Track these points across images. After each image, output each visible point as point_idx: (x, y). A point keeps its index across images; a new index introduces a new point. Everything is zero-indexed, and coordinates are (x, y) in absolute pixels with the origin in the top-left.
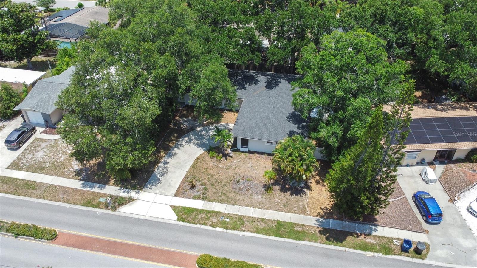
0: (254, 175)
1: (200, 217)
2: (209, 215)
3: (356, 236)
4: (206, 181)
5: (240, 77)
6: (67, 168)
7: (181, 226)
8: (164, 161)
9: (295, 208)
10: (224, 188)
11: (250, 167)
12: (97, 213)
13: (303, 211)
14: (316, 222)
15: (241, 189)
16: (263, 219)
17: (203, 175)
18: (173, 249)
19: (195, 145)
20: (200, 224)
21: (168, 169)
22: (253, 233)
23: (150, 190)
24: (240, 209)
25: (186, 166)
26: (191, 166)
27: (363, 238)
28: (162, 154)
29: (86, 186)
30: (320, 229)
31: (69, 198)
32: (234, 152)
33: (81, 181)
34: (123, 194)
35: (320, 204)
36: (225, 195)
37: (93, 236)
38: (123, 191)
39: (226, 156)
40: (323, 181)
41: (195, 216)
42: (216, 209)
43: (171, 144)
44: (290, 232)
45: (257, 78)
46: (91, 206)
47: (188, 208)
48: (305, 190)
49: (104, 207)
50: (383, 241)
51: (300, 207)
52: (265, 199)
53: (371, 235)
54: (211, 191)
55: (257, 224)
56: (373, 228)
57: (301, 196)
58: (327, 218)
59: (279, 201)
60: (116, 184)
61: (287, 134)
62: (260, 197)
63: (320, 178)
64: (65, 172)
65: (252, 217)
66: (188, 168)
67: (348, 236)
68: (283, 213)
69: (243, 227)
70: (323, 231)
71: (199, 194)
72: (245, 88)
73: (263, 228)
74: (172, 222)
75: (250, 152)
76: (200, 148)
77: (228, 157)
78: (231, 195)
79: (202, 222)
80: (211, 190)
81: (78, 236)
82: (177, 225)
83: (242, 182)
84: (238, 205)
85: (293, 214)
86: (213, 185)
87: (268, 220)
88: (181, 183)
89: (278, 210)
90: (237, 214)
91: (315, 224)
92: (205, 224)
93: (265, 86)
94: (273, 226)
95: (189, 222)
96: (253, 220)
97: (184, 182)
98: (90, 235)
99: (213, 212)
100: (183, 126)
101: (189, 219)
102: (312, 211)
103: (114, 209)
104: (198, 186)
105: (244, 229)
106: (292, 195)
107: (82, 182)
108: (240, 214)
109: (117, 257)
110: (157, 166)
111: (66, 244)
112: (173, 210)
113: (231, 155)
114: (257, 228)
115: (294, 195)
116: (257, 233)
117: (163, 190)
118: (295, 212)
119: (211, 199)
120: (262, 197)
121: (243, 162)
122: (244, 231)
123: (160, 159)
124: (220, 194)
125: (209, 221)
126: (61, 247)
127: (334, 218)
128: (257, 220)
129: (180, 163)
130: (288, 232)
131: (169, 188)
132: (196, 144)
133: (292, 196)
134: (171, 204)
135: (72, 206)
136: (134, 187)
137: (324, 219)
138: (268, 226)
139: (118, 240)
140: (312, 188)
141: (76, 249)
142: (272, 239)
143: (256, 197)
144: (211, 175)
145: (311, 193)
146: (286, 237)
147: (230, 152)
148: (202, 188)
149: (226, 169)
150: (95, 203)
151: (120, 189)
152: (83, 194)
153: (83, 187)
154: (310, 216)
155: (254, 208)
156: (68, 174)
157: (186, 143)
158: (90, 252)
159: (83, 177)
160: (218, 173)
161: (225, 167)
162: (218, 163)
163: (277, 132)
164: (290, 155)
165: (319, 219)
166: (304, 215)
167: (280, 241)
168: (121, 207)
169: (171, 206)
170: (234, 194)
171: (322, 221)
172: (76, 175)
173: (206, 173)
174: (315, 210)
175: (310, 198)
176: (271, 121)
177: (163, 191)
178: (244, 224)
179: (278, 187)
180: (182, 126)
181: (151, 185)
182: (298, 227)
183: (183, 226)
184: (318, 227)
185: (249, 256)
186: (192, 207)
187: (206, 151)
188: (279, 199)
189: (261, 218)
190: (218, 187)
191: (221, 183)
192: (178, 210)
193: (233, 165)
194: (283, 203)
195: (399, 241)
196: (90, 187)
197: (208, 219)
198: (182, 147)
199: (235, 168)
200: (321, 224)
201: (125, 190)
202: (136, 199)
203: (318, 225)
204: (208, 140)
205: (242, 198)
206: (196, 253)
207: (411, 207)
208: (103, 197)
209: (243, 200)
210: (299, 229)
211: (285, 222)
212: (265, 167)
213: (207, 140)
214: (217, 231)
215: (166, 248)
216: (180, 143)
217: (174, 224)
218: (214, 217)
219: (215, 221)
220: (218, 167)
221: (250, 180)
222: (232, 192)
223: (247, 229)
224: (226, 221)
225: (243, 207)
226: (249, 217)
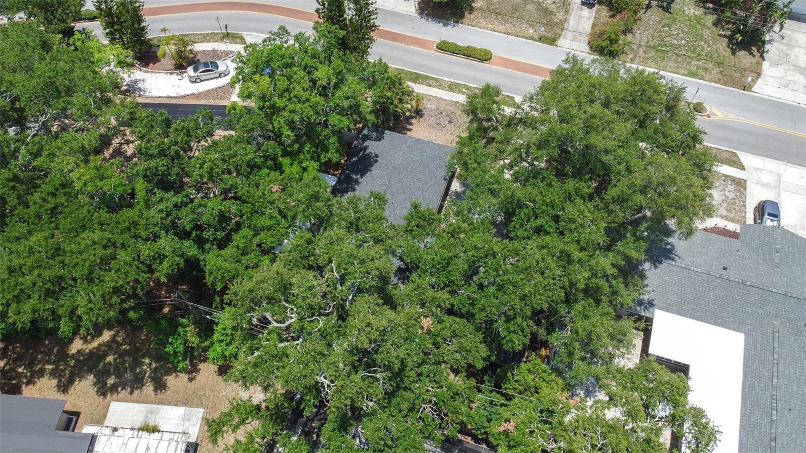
0: (431, 130)
18: (515, 71)
24: (451, 97)
36: (466, 112)
44: (406, 74)
52: (424, 103)
55: (436, 84)
61: (384, 139)
62: (429, 106)
65: (440, 89)
69: (450, 83)
73: (431, 79)
78: (459, 112)
83: (446, 123)
84: (453, 101)
87: (425, 85)
90: (455, 93)
94: (422, 80)
96: (440, 87)
108: (452, 93)
114: (437, 81)
120: (427, 105)
128: (435, 87)
130: (409, 74)
138: (426, 81)
143: (433, 107)
155: (437, 97)
163: (397, 142)
170: (455, 112)
178: (448, 85)
183: (507, 92)
185: (447, 61)
189: (431, 87)
206: (493, 67)
209: (447, 105)
214: (475, 84)
215: (520, 72)
217: (517, 95)
221: (437, 124)
222: (457, 114)
223: (446, 82)
224: (466, 89)
225: (447, 99)
226: (443, 90)
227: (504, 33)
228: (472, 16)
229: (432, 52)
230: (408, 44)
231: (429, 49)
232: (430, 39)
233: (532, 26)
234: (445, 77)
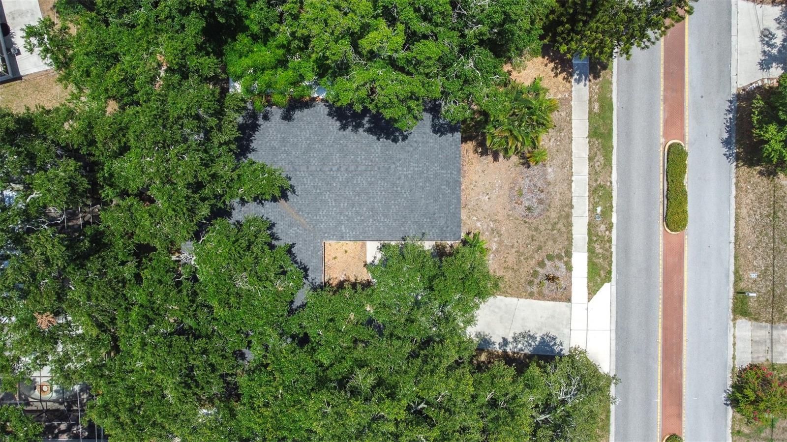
0: (506, 187)
1: (601, 251)
2: (596, 238)
4: (533, 262)
7: (617, 273)
8: (500, 348)
9: (562, 114)
10: (543, 229)
11: (487, 197)
12: (617, 404)
13: (565, 102)
14: (582, 84)
15: (541, 201)
16: (589, 158)
17: (522, 270)
18: (661, 270)
20: (610, 247)
21: (518, 332)
22: (612, 170)
23: (566, 342)
24: (578, 195)
25: (506, 305)
26: (506, 296)
28: (483, 358)
30: (591, 77)
35: (547, 77)
36: (556, 223)
37: (659, 387)
41: (599, 258)
42: (585, 230)
44: (603, 118)
47: (588, 273)
52: (554, 161)
54: (553, 248)
58: (571, 66)
59: (553, 140)
61: (440, 136)
62: (550, 170)
65: (590, 174)
68: (573, 131)
69: (607, 185)
70: (594, 74)
71: (562, 265)
73: (604, 156)
74: (614, 287)
78: (553, 215)
79: (607, 245)
80: (551, 248)
81: (664, 406)
82: (617, 279)
83: (526, 203)
84: (572, 200)
85: (573, 117)
86: (540, 248)
87: (590, 149)
88: (545, 300)
89: (571, 139)
90: (587, 198)
91: (585, 85)
92: (610, 241)
93: (274, 203)
94: (598, 144)
95: (610, 265)
96: (594, 173)
97: (541, 296)
98: (659, 391)
99: (590, 233)
101: (606, 265)
102: (564, 89)
103: (608, 381)
104: (549, 268)
105: (609, 184)
108: (587, 194)
109: (685, 338)
110: (514, 353)
111: (679, 416)
112: (595, 294)
114: (605, 165)
116: (612, 164)
117: (562, 324)
118: (570, 114)
119: (566, 243)
120: (551, 166)
121: (480, 211)
122: (611, 183)
123: (498, 355)
124: (555, 231)
125: (604, 236)
126: (684, 419)
128: (592, 167)
129: (501, 318)
130: (603, 121)
131: (556, 316)
137: (573, 72)
138: (599, 150)
139: (660, 349)
141: (684, 397)
143: (553, 176)
144: (519, 256)
148: (549, 263)
149: (500, 235)
154: (571, 91)
155: (572, 175)
158: (684, 376)
160: (512, 247)
161: (496, 240)
162: (488, 253)
163: (440, 156)
165: (575, 80)
166: (571, 100)
167: (618, 131)
169: (589, 300)
170: (551, 210)
171: (578, 75)
173: (515, 267)
174: (561, 86)
177: (564, 321)
178: (601, 184)
181: (555, 347)
182: (594, 109)
183: (617, 269)
184: (590, 80)
185: (651, 168)
186: (587, 267)
188: (550, 140)
189: (589, 162)
190: (542, 239)
191: (533, 236)
192: (594, 286)
193: (488, 225)
194: (555, 133)
197: (602, 238)
199: (496, 221)
200: (584, 77)
203: (585, 81)
205: (557, 197)
206: (661, 238)
209: (560, 194)
210: (596, 106)
211: (589, 126)
212: (483, 172)
214: (617, 220)
215: (661, 279)
217: (616, 284)
218: (599, 229)
219: (603, 227)
220: (497, 251)
221: (520, 190)
222: (548, 214)
223: (609, 179)
224: (601, 211)
225: (573, 191)
226: (590, 179)
227: (736, 236)
228: (756, 178)
229: (662, 140)
230: (665, 100)
231: (666, 135)
232: (687, 130)
233: (763, 275)
234: (618, 175)
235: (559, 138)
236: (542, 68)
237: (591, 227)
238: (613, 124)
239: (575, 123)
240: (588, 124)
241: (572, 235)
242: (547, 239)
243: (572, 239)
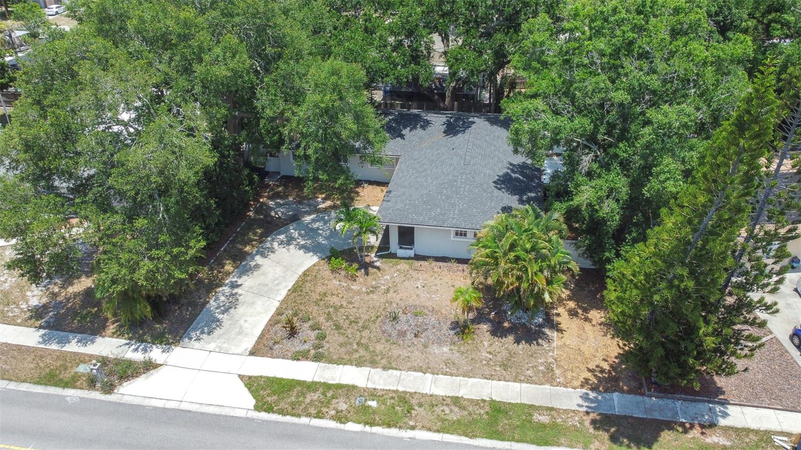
0: (429, 304)
1: (308, 400)
2: (329, 395)
3: (680, 429)
4: (322, 319)
5: (391, 118)
6: (14, 303)
7: (264, 421)
8: (231, 282)
9: (528, 372)
10: (364, 334)
11: (420, 287)
12: (68, 399)
13: (548, 377)
14: (580, 402)
15: (402, 334)
16: (457, 398)
17: (316, 308)
19: (300, 249)
20: (309, 415)
21: (240, 298)
22: (435, 431)
23: (197, 345)
24: (402, 377)
25: (278, 290)
26: (289, 290)
27: (699, 435)
28: (228, 267)
29: (50, 339)
30: (592, 416)
31: (8, 367)
32: (384, 260)
33: (41, 330)
34: (134, 354)
35: (586, 358)
38: (133, 347)
39: (366, 267)
40: (586, 310)
41: (298, 396)
42: (347, 380)
43: (248, 249)
44: (522, 426)
45: (425, 118)
46: (56, 385)
47: (281, 379)
48: (547, 331)
49: (85, 384)
50: (748, 440)
51: (540, 368)
52: (457, 354)
53: (716, 425)
54: (333, 342)
55: (443, 411)
56: (718, 410)
57: (538, 344)
58: (606, 390)
59: (491, 356)
60: (118, 334)
62: (446, 349)
63: (578, 305)
64: (8, 311)
65: (431, 396)
66: (283, 293)
67: (663, 430)
68: (502, 383)
69: (410, 420)
70: (600, 421)
71: (306, 347)
72: (402, 136)
73: (458, 421)
74: (241, 413)
75: (418, 258)
76: (311, 254)
77: (371, 270)
78: (379, 347)
79: (313, 411)
80: (334, 339)
82: (254, 419)
83: (403, 318)
84: (396, 369)
85: (524, 385)
86: (338, 327)
87: (468, 400)
88: (267, 326)
89: (490, 377)
90: (395, 388)
91: (579, 406)
92: (319, 415)
93: (443, 130)
94: (480, 414)
95: (282, 412)
96: (433, 402)
97: (272, 323)
99: (339, 386)
100: (276, 213)
101: (282, 405)
102: (570, 377)
103: (109, 388)
104: (306, 332)
105: (412, 423)
106: (518, 341)
107: (42, 332)
108: (401, 389)
110: (216, 293)
112: (246, 385)
113: (378, 264)
114: (443, 420)
115: (523, 342)
116: (443, 432)
117: (224, 343)
118: (529, 380)
119: (335, 357)
120: (451, 350)
121: (403, 278)
122: (413, 428)
123: (223, 279)
124: (355, 346)
125: (328, 407)
127: (622, 391)
128: (443, 401)
129: (267, 285)
130: (518, 426)
131: (239, 337)
132: (302, 247)
133: (518, 344)
134: (242, 374)
135: (12, 386)
136: (159, 339)
137: (599, 392)
138: (470, 414)
140: (563, 326)
142: (481, 445)
143: (436, 351)
144: (335, 307)
145: (562, 338)
146: (513, 440)
147: (375, 259)
148: (313, 334)
149: (368, 293)
150: (66, 376)
151: (127, 344)
152: (41, 357)
153: (44, 342)
154: (566, 387)
155: (433, 374)
156: (14, 316)
157: (279, 244)
159: (46, 322)
160: (351, 303)
161: (364, 289)
162: (348, 282)
163: (474, 210)
164: (513, 247)
165: (587, 394)
166: (552, 385)
168: (125, 384)
169: (241, 377)
170: (388, 346)
171: (595, 398)
172: (31, 318)
173: (322, 303)
174: (575, 375)
175: (560, 348)
176: (462, 189)
177: (225, 345)
178: (413, 412)
179: (485, 327)
180: (273, 214)
181: (198, 333)
182: (539, 414)
183: (269, 422)
184: (587, 413)
186: (291, 378)
187: (324, 259)
188: (490, 353)
189: (452, 398)
190: (349, 331)
191: (357, 323)
192: (258, 385)
193: (383, 285)
194: (500, 360)
195: (786, 439)
196: (58, 343)
197: (327, 404)
198: (272, 252)
199: (387, 291)
200: (593, 405)
201: (139, 346)
202: (161, 365)
203: (587, 407)
204: (327, 238)
205: (404, 353)
207: (792, 358)
208: (85, 363)
209: (409, 357)
210: (545, 419)
211: (510, 403)
212: (453, 286)
213: (325, 237)
214: (349, 431)
216: (268, 245)
217: (247, 418)
218: (342, 399)
219: (343, 406)
220: (348, 289)
221: (422, 315)
222: (383, 341)
223: (419, 425)
224: (369, 407)
225: (409, 372)
226: (424, 395)
234: (423, 441)
235: (492, 364)
236: (600, 355)
237: (350, 389)
238: (513, 443)
239: (517, 386)
240: (513, 402)
241: (345, 364)
242: (347, 337)
243: (338, 365)
